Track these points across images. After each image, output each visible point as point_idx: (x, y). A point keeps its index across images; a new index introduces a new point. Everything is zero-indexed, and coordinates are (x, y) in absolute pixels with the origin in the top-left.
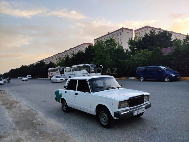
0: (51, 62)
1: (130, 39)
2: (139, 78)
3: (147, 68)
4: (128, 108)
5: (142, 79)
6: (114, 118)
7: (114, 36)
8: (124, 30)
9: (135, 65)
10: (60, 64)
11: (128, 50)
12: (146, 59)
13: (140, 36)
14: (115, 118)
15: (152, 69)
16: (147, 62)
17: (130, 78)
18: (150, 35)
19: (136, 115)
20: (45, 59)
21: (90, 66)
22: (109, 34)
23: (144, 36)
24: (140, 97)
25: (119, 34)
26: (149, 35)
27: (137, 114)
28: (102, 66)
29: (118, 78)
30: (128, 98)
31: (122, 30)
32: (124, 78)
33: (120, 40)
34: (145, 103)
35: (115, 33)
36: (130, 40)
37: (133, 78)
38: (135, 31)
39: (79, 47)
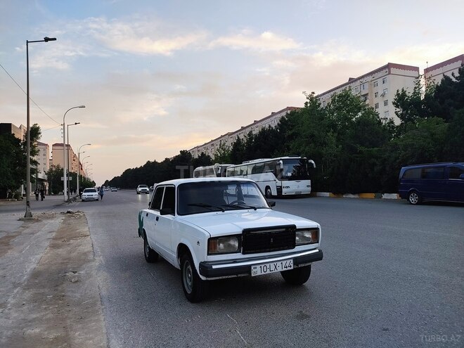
0: (203, 153)
1: (400, 92)
2: (405, 196)
3: (427, 168)
4: (239, 256)
5: (413, 199)
6: (201, 276)
7: (367, 86)
8: (393, 70)
9: (398, 161)
10: (222, 159)
11: (392, 122)
12: (429, 143)
13: (432, 84)
14: (203, 278)
15: (442, 170)
16: (433, 151)
17: (385, 196)
18: (456, 78)
19: (259, 273)
20: (198, 147)
21: (281, 162)
22: (352, 82)
23: (440, 83)
24: (284, 230)
25: (380, 81)
26: (454, 80)
27: (263, 273)
28: (313, 162)
29: (353, 194)
30: (239, 231)
31: (387, 70)
32: (371, 195)
33: (383, 95)
34: (297, 249)
35: (370, 78)
36: (398, 94)
37: (395, 196)
38: (427, 71)
39: (274, 117)
